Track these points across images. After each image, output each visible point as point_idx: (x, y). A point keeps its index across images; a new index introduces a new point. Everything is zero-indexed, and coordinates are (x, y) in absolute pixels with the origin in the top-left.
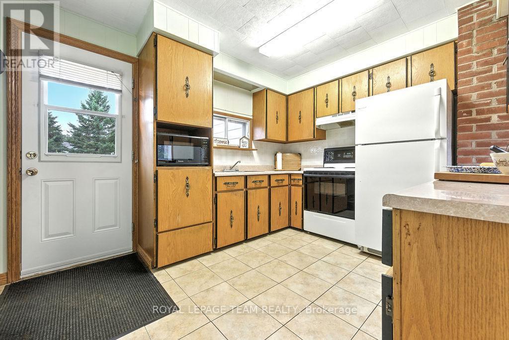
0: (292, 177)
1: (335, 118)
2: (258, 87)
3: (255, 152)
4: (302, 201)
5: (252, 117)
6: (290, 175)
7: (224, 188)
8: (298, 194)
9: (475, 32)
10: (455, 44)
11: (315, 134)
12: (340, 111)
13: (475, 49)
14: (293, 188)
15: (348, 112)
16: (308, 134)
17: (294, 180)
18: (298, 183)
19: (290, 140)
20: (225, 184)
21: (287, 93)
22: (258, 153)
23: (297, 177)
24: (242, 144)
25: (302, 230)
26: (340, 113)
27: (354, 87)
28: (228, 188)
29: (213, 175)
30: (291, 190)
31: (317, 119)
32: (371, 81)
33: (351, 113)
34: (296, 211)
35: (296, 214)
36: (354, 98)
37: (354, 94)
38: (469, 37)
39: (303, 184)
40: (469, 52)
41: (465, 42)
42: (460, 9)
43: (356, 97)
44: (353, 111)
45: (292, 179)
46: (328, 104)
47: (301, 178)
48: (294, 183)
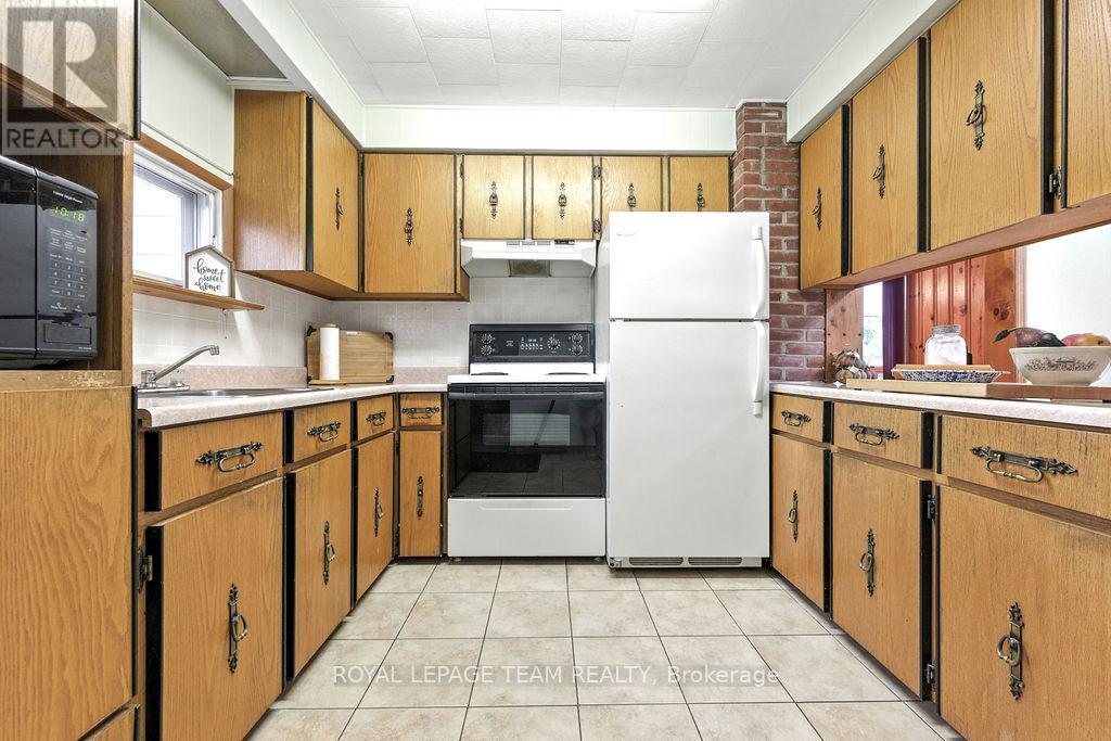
0: (405, 404)
1: (512, 248)
2: (278, 74)
3: (241, 317)
4: (442, 473)
5: (230, 181)
6: (397, 397)
7: (200, 481)
8: (427, 453)
9: (763, 150)
10: (731, 159)
11: (458, 282)
12: (528, 234)
13: (763, 178)
14: (406, 436)
15: (544, 241)
16: (438, 278)
17: (412, 411)
18: (426, 421)
19: (370, 288)
20: (206, 460)
21: (365, 144)
22: (254, 320)
23: (420, 404)
24: (194, 276)
25: (443, 558)
26: (528, 240)
27: (563, 185)
28: (220, 476)
29: (138, 418)
30: (401, 444)
31: (464, 243)
32: (597, 182)
33: (553, 243)
34: (420, 504)
35: (420, 514)
36: (562, 211)
37: (563, 201)
38: (756, 155)
39: (443, 423)
40: (756, 180)
41: (752, 162)
42: (746, 104)
43: (567, 209)
44: (558, 242)
45: (405, 411)
46: (498, 208)
47: (438, 404)
48: (412, 421)
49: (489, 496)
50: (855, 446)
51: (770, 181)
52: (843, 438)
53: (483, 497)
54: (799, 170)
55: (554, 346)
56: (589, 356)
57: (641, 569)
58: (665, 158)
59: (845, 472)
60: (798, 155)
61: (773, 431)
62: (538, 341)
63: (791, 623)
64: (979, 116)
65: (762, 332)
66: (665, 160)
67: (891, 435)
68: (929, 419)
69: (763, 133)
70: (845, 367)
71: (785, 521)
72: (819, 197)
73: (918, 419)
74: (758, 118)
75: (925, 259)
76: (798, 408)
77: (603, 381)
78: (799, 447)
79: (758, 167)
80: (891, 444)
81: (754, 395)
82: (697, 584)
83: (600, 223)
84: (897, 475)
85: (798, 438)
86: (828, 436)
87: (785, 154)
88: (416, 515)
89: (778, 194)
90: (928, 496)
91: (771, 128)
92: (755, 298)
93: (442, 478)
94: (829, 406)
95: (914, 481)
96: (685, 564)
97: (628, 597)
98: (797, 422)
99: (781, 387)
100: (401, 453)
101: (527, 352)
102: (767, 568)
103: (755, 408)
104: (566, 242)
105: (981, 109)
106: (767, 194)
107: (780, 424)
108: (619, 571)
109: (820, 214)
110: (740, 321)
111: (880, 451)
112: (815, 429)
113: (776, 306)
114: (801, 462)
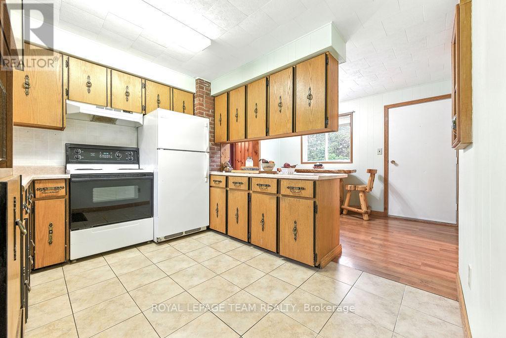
0: (39, 186)
4: (66, 219)
6: (33, 182)
9: (204, 96)
10: (194, 95)
11: (64, 122)
12: (109, 104)
13: (205, 105)
14: (39, 203)
15: (117, 110)
17: (44, 189)
18: (54, 194)
23: (52, 185)
25: (67, 262)
26: (109, 107)
27: (127, 87)
30: (36, 207)
31: (68, 102)
32: (143, 90)
33: (122, 111)
34: (51, 238)
35: (50, 243)
36: (127, 98)
37: (127, 94)
38: (202, 97)
39: (66, 194)
40: (203, 105)
41: (201, 99)
42: (199, 79)
43: (130, 98)
44: (124, 111)
45: (39, 189)
46: (91, 89)
47: (63, 185)
48: (44, 195)
49: (94, 227)
50: (234, 187)
51: (206, 107)
52: (231, 185)
53: (91, 227)
54: (214, 105)
55: (118, 157)
56: (137, 161)
57: (169, 239)
58: (172, 88)
59: (231, 194)
60: (214, 100)
61: (210, 187)
62: (109, 154)
63: (218, 240)
64: (256, 110)
65: (208, 155)
66: (171, 89)
67: (242, 183)
68: (249, 178)
69: (204, 90)
70: (226, 167)
71: (214, 212)
72: (221, 116)
73: (247, 179)
74: (202, 84)
75: (246, 140)
76: (218, 179)
77: (152, 172)
78: (218, 190)
79: (203, 101)
80: (242, 185)
81: (205, 176)
82: (188, 239)
83: (145, 107)
84: (243, 193)
85: (218, 187)
86: (227, 186)
87: (210, 99)
88: (47, 244)
89: (209, 111)
90: (249, 196)
91: (206, 89)
92: (206, 145)
93: (66, 222)
94: (227, 177)
95: (246, 193)
96: (184, 234)
97: (168, 249)
98: (218, 183)
99: (213, 173)
100: (36, 213)
101: (103, 159)
102: (208, 229)
103: (206, 179)
104: (129, 112)
105: (256, 109)
106: (205, 111)
107: (213, 184)
108: (160, 243)
109: (221, 121)
110: (201, 152)
111: (239, 188)
112: (223, 184)
113: (211, 148)
114: (219, 194)
